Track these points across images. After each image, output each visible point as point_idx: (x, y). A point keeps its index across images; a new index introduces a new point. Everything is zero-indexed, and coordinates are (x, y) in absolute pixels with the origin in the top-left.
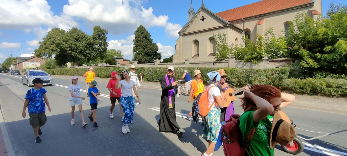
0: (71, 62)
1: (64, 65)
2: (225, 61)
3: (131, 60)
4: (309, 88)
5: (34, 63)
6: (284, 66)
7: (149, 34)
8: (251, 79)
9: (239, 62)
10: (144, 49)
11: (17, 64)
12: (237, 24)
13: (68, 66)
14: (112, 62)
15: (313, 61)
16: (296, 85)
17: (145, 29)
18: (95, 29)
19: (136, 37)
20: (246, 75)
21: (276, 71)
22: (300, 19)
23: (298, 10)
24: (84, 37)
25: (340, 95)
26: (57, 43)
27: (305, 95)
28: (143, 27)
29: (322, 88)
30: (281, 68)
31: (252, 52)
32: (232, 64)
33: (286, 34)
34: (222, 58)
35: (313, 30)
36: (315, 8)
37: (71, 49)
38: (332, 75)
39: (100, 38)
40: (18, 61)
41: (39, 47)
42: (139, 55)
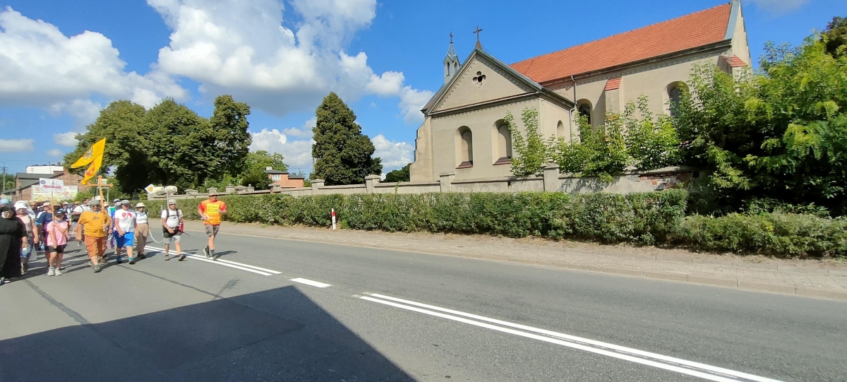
0: (156, 184)
1: (139, 192)
2: (537, 176)
3: (307, 177)
4: (735, 238)
6: (674, 186)
7: (352, 113)
8: (598, 218)
9: (569, 178)
10: (340, 150)
11: (17, 192)
12: (560, 88)
13: (148, 195)
14: (260, 183)
15: (739, 174)
16: (705, 232)
17: (341, 102)
18: (219, 102)
19: (321, 121)
20: (586, 208)
21: (658, 198)
22: (703, 76)
23: (695, 57)
24: (191, 122)
25: (807, 252)
26: (124, 138)
27: (727, 255)
28: (337, 97)
29: (765, 236)
30: (667, 191)
31: (597, 153)
32: (553, 182)
33: (674, 112)
34: (529, 170)
35: (734, 101)
36: (733, 53)
37: (159, 151)
38: (786, 206)
39: (232, 124)
40: (19, 184)
41: (75, 148)
42: (327, 163)
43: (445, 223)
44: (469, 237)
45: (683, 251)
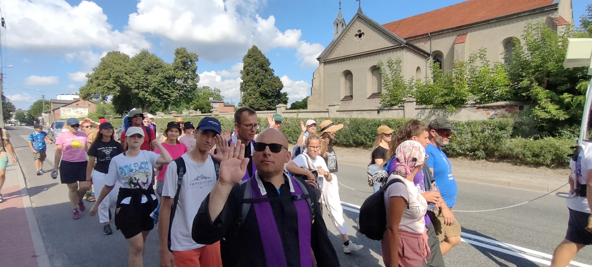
2: (399, 107)
3: (236, 105)
4: (549, 156)
5: (79, 109)
6: (503, 116)
7: (268, 61)
9: (423, 108)
10: (259, 86)
11: (52, 112)
12: (420, 42)
14: (205, 108)
15: (556, 108)
16: (525, 150)
17: (260, 52)
18: (177, 52)
19: (246, 66)
21: (490, 125)
22: (534, 32)
23: (529, 17)
24: (159, 66)
26: (116, 77)
27: (542, 168)
28: (258, 49)
30: (497, 120)
31: (445, 91)
32: (411, 112)
33: (507, 60)
34: (393, 102)
35: (557, 52)
36: (559, 14)
37: (139, 86)
39: (186, 67)
40: (53, 107)
41: (86, 83)
42: (250, 96)
44: (348, 149)
45: (507, 164)
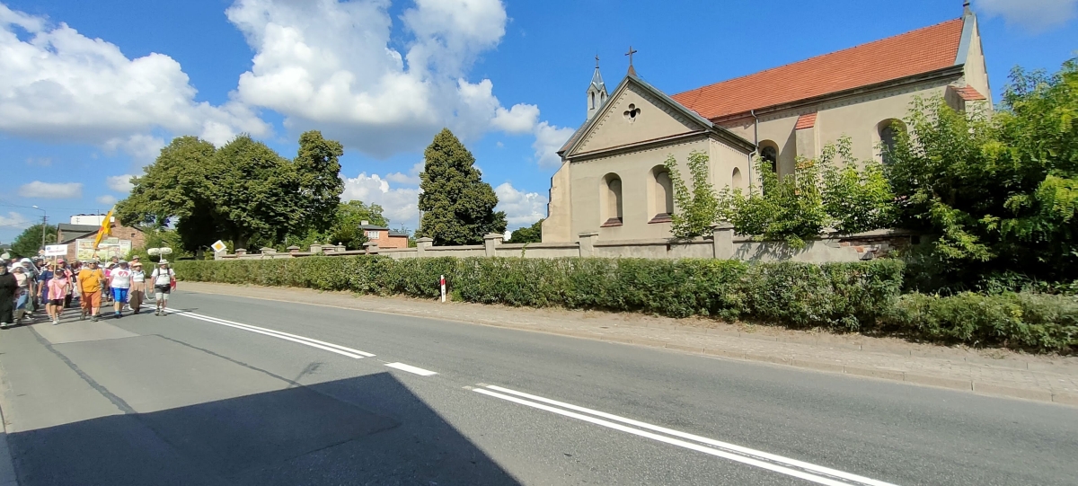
0: (225, 239)
1: (204, 249)
2: (705, 238)
4: (970, 325)
5: (113, 243)
6: (886, 255)
7: (469, 155)
8: (785, 294)
9: (746, 241)
10: (454, 201)
12: (737, 126)
13: (215, 253)
14: (353, 241)
15: (973, 240)
16: (928, 315)
17: (456, 141)
18: (305, 140)
19: (431, 165)
20: (769, 281)
21: (864, 270)
22: (926, 112)
23: (917, 87)
24: (270, 164)
25: (1071, 346)
26: (189, 183)
27: (959, 348)
28: (452, 135)
29: (1009, 324)
30: (876, 261)
31: (784, 211)
32: (726, 247)
33: (886, 157)
34: (695, 230)
35: (966, 145)
36: (967, 82)
37: (230, 199)
38: (1038, 284)
39: (320, 166)
40: (61, 237)
41: (130, 194)
42: (437, 218)
43: (585, 296)
44: (616, 315)
45: (898, 340)
